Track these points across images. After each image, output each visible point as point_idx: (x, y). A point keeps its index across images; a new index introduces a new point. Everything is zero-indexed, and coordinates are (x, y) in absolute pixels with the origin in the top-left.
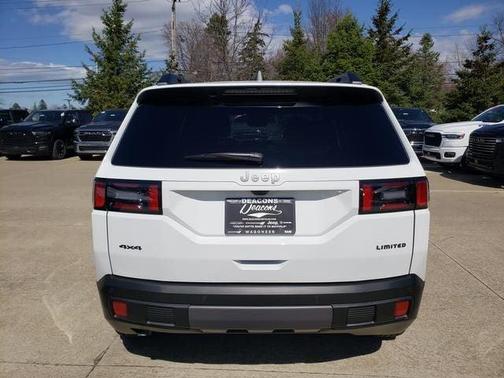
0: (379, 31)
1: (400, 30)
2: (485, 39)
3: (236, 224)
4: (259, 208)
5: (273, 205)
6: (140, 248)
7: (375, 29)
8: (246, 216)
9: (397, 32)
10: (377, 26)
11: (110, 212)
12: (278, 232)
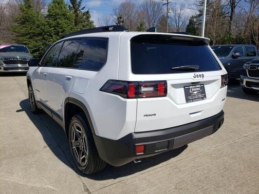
0: (74, 7)
1: (84, 8)
2: (121, 18)
3: (190, 98)
4: (195, 89)
5: (198, 87)
6: (155, 115)
7: (72, 6)
8: (192, 94)
9: (83, 9)
10: (73, 4)
11: (138, 99)
12: (203, 98)
